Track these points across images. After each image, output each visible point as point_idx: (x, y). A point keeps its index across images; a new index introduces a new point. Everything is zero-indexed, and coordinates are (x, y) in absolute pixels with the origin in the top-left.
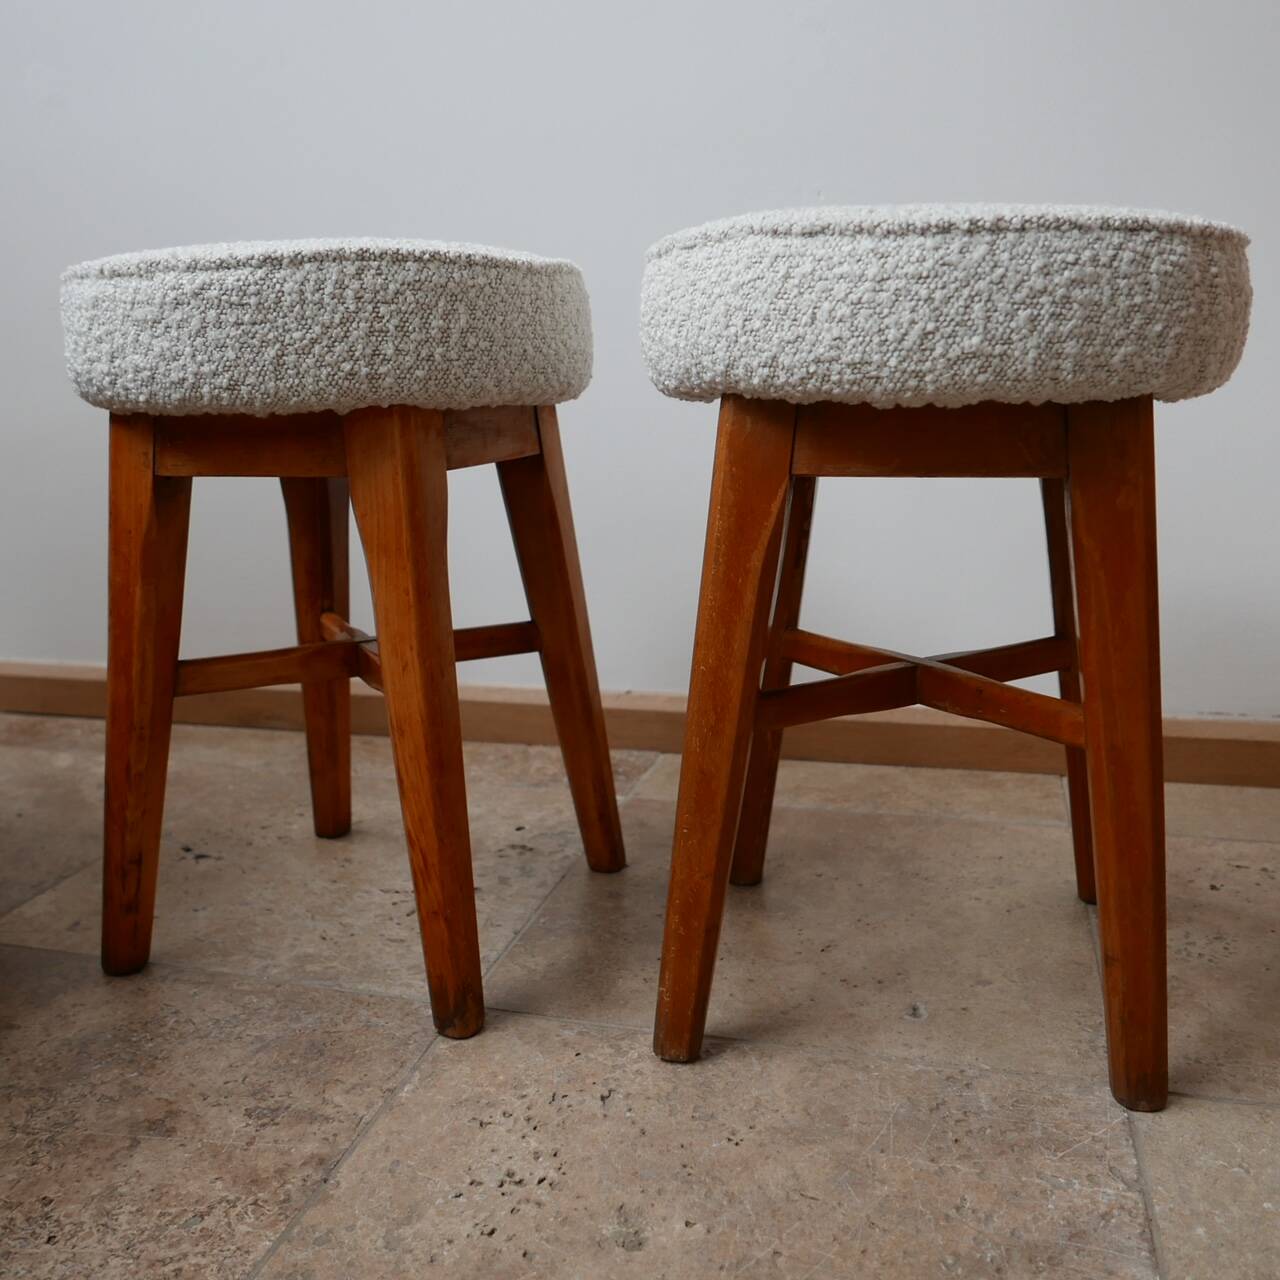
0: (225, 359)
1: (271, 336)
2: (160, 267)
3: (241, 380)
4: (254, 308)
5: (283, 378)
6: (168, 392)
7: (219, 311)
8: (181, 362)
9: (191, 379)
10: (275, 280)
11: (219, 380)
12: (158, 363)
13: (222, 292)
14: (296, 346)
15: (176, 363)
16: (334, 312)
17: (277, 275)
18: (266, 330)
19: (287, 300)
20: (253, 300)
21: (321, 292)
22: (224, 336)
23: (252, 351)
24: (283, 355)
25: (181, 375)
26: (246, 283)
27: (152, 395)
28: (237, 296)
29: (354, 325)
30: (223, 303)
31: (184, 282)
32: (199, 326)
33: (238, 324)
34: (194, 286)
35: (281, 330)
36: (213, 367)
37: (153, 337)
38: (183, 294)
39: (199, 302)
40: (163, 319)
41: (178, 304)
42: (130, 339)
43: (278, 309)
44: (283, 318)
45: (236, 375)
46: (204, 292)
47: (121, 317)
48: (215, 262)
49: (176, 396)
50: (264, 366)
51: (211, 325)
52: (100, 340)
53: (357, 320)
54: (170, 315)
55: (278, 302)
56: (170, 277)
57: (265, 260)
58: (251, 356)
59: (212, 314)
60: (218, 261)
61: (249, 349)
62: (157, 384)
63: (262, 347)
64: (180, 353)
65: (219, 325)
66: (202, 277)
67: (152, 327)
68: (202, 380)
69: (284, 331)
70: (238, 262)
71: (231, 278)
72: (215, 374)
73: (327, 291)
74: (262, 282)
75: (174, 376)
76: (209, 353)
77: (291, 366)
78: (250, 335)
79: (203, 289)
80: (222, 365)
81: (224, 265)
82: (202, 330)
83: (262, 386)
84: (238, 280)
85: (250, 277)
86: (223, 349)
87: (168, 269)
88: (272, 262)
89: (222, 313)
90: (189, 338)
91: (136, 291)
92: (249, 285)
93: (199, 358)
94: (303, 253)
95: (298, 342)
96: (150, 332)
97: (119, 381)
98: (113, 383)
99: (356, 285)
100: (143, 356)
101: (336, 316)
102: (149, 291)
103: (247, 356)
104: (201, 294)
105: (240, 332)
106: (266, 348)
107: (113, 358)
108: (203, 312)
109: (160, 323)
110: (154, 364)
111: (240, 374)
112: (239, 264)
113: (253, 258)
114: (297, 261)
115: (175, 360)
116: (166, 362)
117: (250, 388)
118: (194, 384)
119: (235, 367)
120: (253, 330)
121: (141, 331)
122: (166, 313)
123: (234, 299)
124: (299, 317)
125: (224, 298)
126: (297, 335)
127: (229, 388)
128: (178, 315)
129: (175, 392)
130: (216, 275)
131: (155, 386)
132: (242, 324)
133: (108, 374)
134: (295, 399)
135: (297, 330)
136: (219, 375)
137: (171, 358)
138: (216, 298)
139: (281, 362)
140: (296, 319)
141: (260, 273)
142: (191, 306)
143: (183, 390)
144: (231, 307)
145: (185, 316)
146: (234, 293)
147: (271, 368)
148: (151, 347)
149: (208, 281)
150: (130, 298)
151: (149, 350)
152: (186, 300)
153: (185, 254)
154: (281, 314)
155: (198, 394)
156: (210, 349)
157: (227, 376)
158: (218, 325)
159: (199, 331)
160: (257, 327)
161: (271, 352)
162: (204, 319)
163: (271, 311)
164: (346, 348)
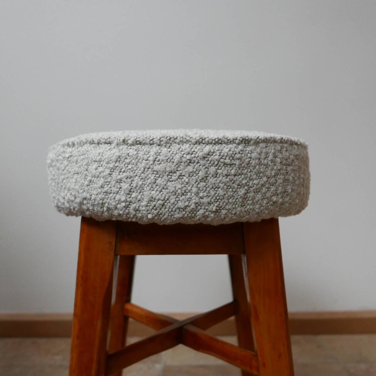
0: (216, 195)
1: (244, 182)
2: (177, 141)
3: (223, 207)
4: (237, 166)
5: (244, 205)
6: (172, 213)
7: (217, 168)
8: (188, 196)
9: (193, 206)
10: (247, 152)
11: (210, 207)
12: (170, 196)
13: (220, 157)
14: (254, 188)
15: (183, 197)
16: (272, 170)
17: (248, 149)
18: (241, 179)
19: (253, 162)
20: (237, 162)
21: (267, 159)
22: (218, 182)
23: (232, 190)
24: (247, 193)
25: (187, 203)
26: (234, 153)
27: (158, 214)
28: (229, 159)
29: (278, 177)
30: (220, 163)
31: (196, 150)
32: (203, 176)
33: (227, 175)
34: (203, 153)
35: (248, 179)
36: (209, 200)
37: (169, 181)
38: (195, 157)
39: (205, 162)
40: (177, 171)
41: (190, 162)
42: (149, 181)
43: (248, 168)
44: (250, 172)
45: (221, 204)
46: (209, 156)
47: (142, 169)
48: (215, 140)
49: (177, 216)
50: (237, 199)
51: (211, 176)
52: (120, 181)
53: (279, 174)
54: (184, 169)
55: (249, 163)
56: (186, 147)
57: (242, 141)
58: (232, 193)
59: (212, 169)
60: (217, 140)
61: (231, 190)
62: (166, 208)
63: (238, 188)
64: (187, 191)
65: (216, 175)
66: (207, 148)
67: (168, 175)
68: (199, 207)
69: (249, 180)
70: (228, 140)
71: (226, 149)
72: (209, 203)
73: (269, 158)
74: (242, 152)
75: (181, 204)
76: (207, 191)
77: (250, 199)
78: (232, 182)
79: (208, 155)
80: (214, 198)
81: (220, 142)
82: (204, 179)
83: (234, 210)
84: (230, 151)
85: (236, 149)
86: (216, 189)
87: (182, 142)
88: (246, 141)
89: (218, 169)
90: (195, 183)
91: (158, 154)
92: (236, 154)
93: (201, 195)
94: (260, 138)
95: (255, 186)
96: (166, 178)
97: (133, 206)
98: (126, 207)
99: (280, 156)
100: (158, 192)
101: (272, 172)
102: (169, 155)
103: (229, 193)
104: (207, 157)
105: (228, 179)
106: (240, 188)
107: (130, 191)
108: (206, 168)
109: (175, 173)
110: (167, 197)
111: (223, 203)
112: (230, 142)
113: (236, 139)
114: (257, 142)
115: (183, 194)
116: (175, 196)
117: (227, 211)
118: (193, 209)
119: (221, 200)
120: (235, 179)
121: (159, 177)
122: (182, 167)
123: (227, 161)
124: (257, 172)
125: (222, 160)
126: (255, 182)
127: (216, 211)
128: (190, 168)
129: (178, 213)
130: (217, 147)
131: (163, 209)
132: (229, 175)
133: (123, 202)
134: (248, 216)
135: (256, 179)
136: (211, 204)
137: (181, 194)
138: (216, 160)
139: (246, 196)
140: (255, 173)
141: (240, 147)
142: (199, 164)
143: (184, 212)
144: (224, 166)
145: (195, 170)
146: (227, 158)
147: (241, 200)
148: (165, 187)
149: (212, 151)
150: (151, 158)
151: (163, 188)
152: (197, 161)
153: (195, 134)
154: (249, 170)
155: (193, 215)
156: (208, 189)
157: (216, 205)
158: (214, 176)
159: (203, 179)
160: (237, 177)
161: (242, 192)
162: (207, 172)
163: (245, 168)
164: (275, 189)
